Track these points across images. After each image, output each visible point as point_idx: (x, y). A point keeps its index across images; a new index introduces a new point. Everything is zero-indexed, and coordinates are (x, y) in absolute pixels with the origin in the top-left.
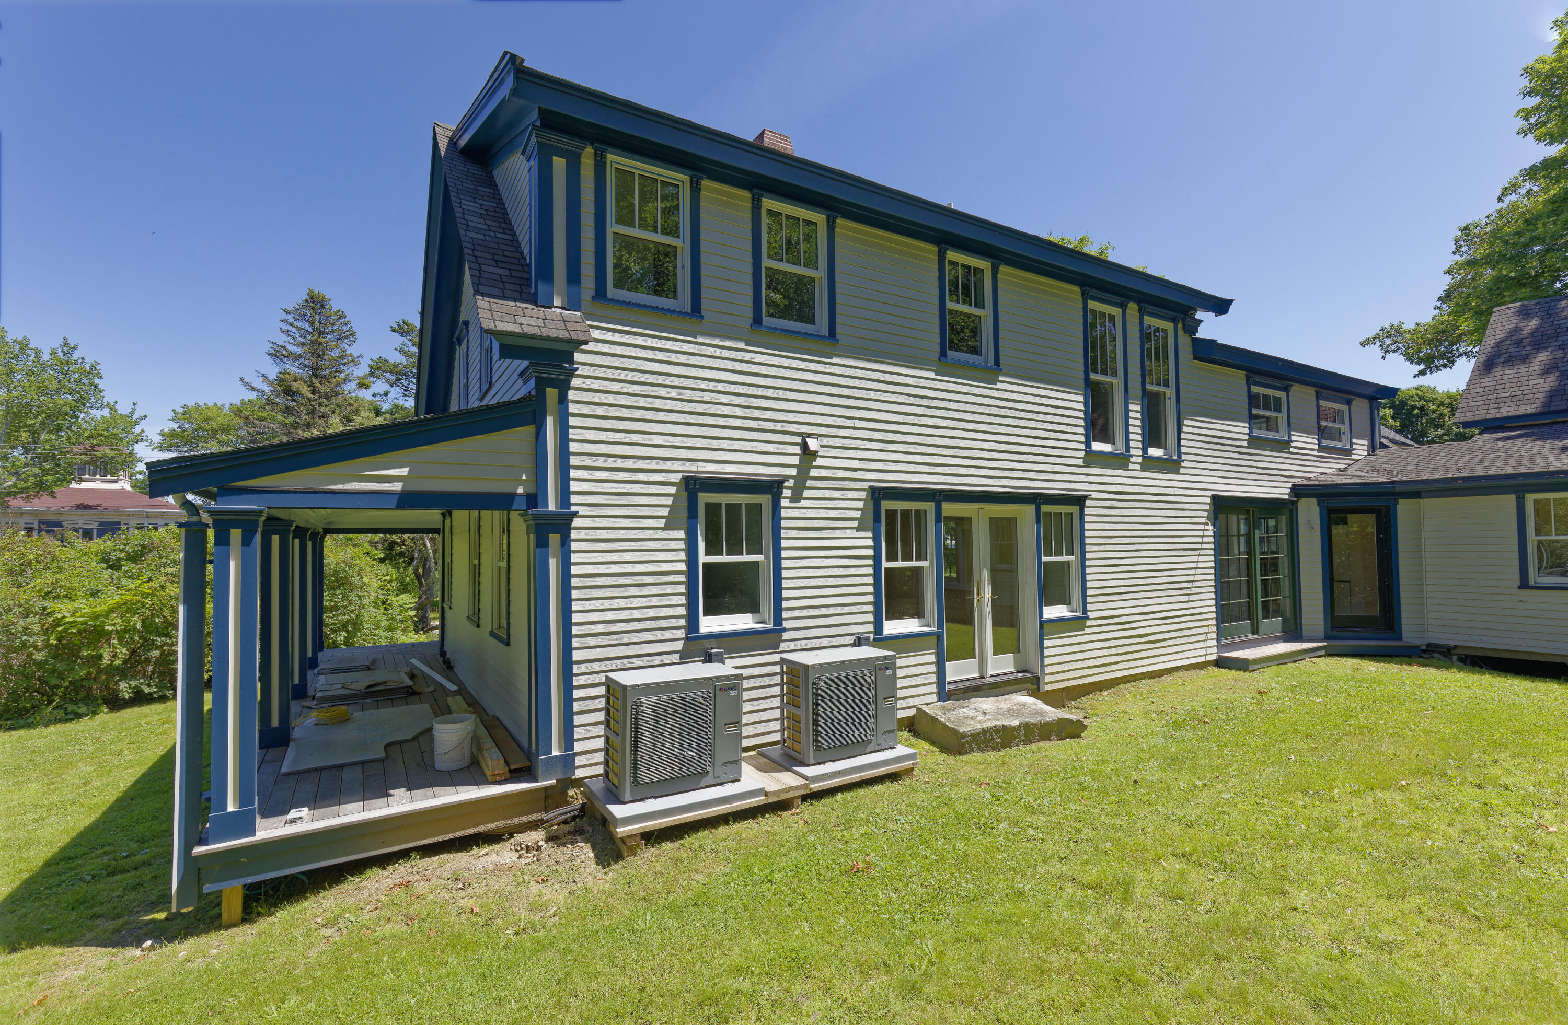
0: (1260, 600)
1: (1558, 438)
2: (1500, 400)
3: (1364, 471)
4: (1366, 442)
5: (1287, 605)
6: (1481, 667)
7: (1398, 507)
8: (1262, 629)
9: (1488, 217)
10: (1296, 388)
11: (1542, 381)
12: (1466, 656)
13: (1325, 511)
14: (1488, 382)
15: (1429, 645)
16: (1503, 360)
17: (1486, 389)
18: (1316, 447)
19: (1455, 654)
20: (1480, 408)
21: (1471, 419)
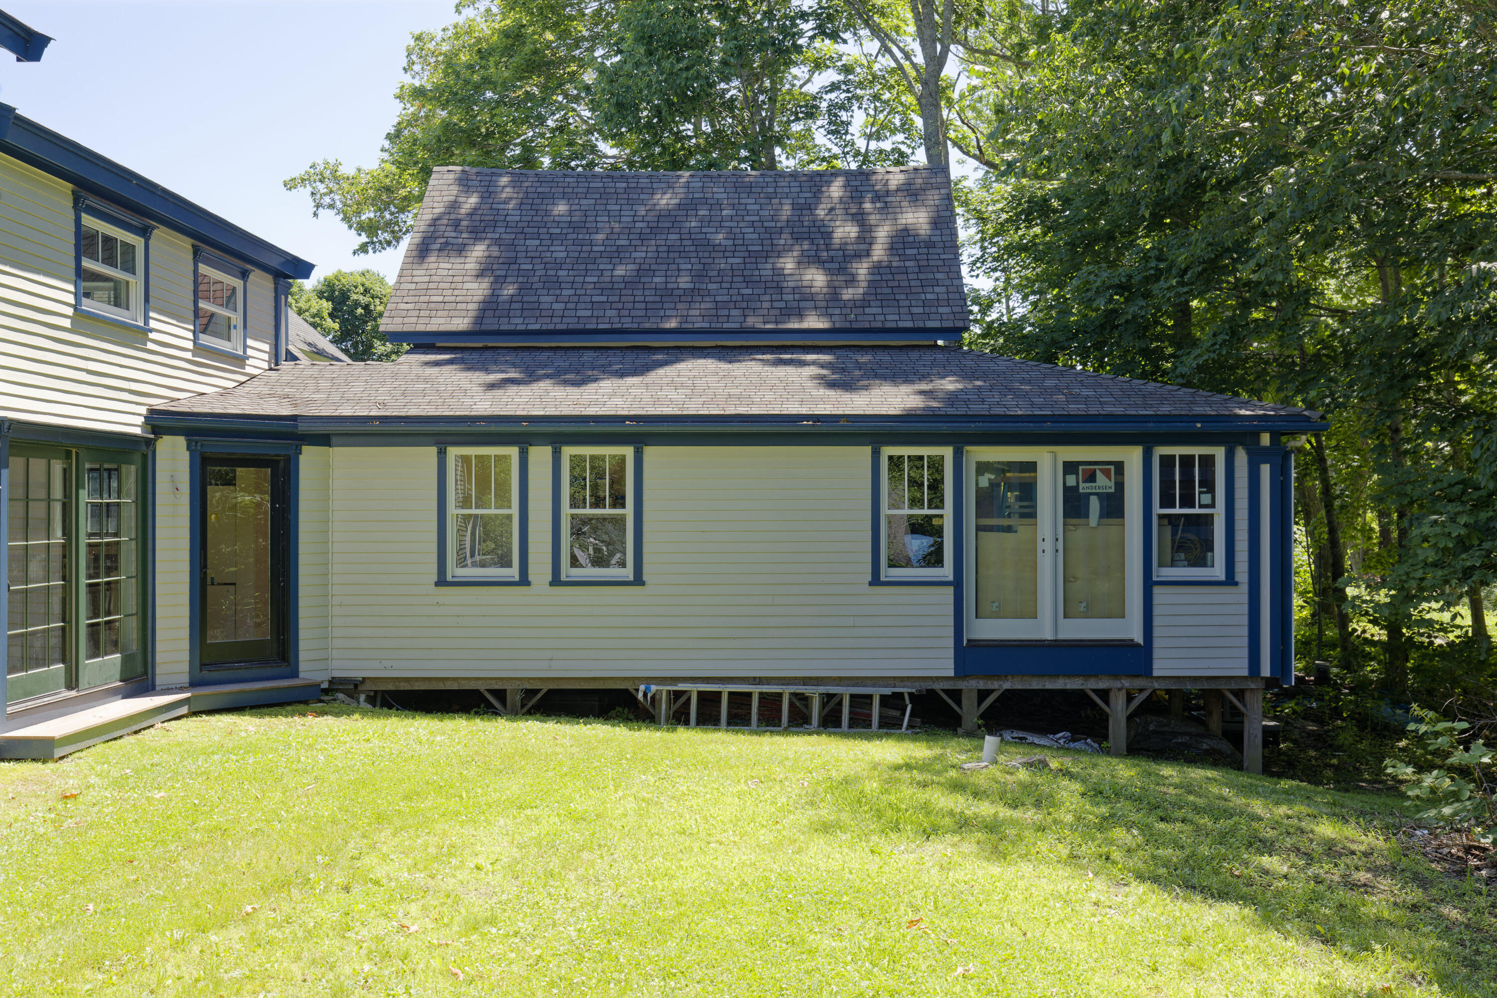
0: (84, 622)
1: (486, 370)
2: (432, 306)
3: (260, 396)
4: (266, 347)
5: (130, 629)
6: (390, 707)
7: (302, 458)
8: (84, 678)
9: (444, 30)
10: (160, 234)
11: (475, 285)
12: (376, 692)
13: (198, 461)
14: (421, 276)
15: (332, 681)
16: (438, 246)
17: (419, 286)
18: (190, 345)
19: (363, 692)
20: (410, 313)
21: (399, 328)
